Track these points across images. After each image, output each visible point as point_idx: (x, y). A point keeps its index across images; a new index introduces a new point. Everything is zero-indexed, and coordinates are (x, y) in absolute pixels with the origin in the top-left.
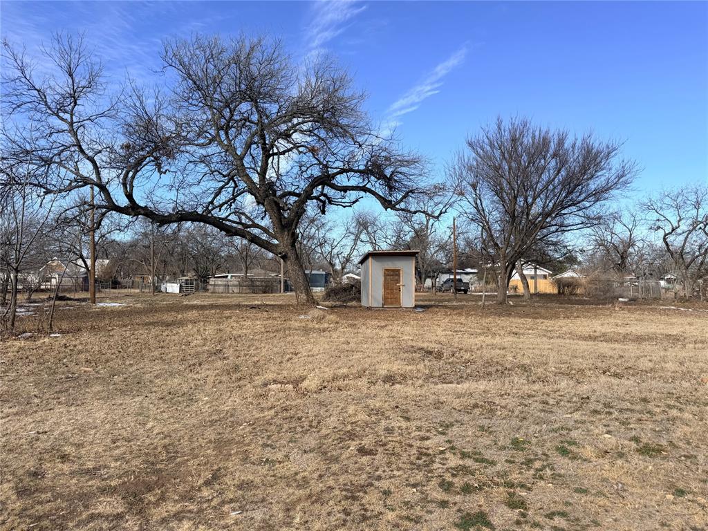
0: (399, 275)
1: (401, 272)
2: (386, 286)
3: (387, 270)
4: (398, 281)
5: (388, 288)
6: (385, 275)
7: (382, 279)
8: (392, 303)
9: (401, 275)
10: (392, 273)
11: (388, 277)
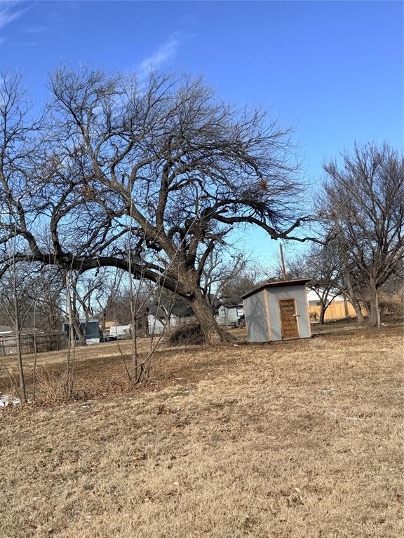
0: (293, 305)
1: (295, 302)
2: (284, 318)
3: (282, 301)
4: (293, 311)
5: (285, 320)
6: (281, 307)
7: (278, 311)
8: (290, 335)
9: (296, 305)
10: (287, 304)
11: (283, 309)
